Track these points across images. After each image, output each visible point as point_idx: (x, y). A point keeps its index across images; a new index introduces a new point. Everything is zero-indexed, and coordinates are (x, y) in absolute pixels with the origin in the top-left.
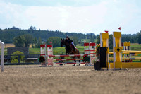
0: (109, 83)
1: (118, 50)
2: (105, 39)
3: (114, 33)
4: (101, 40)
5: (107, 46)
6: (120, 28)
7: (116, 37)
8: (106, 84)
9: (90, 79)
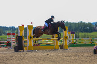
0: (23, 60)
1: (31, 38)
2: (21, 30)
3: (28, 26)
4: (19, 31)
5: (23, 35)
6: (32, 23)
7: (29, 29)
8: (21, 61)
9: (11, 58)
